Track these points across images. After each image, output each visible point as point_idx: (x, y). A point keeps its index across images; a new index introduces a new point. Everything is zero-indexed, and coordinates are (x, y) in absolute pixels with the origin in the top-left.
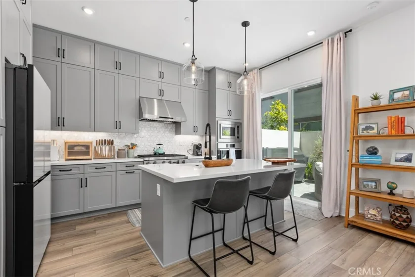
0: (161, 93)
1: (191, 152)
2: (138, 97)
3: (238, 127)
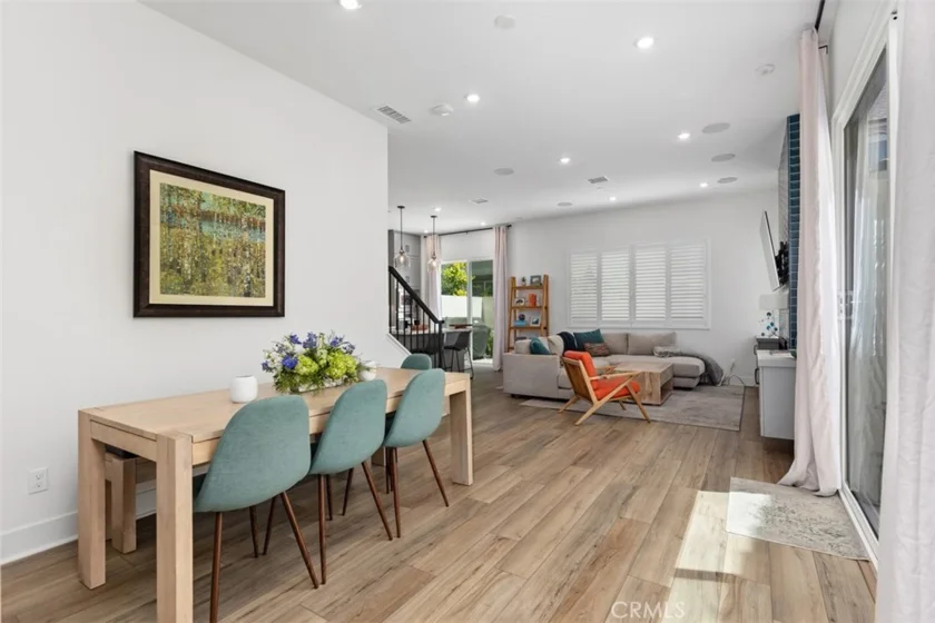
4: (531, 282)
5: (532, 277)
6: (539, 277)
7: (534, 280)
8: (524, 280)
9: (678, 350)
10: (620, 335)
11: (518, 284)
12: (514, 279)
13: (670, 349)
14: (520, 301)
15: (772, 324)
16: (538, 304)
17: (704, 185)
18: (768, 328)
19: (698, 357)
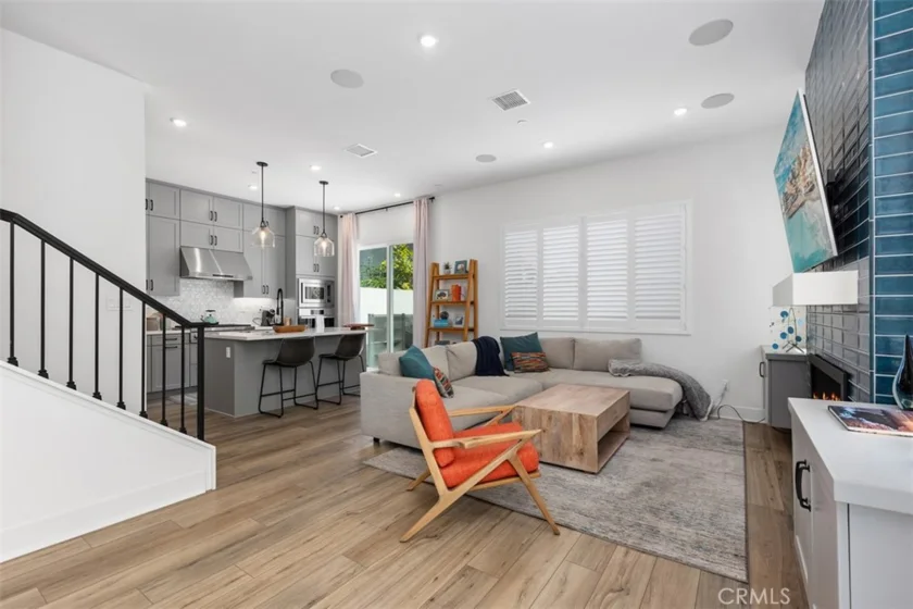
0: (213, 240)
1: (259, 322)
2: (178, 247)
3: (329, 287)
4: (456, 270)
5: (458, 263)
6: (465, 262)
7: (460, 267)
8: (447, 267)
9: (641, 366)
10: (563, 341)
11: (442, 272)
12: (436, 266)
13: (629, 365)
14: (442, 295)
15: (791, 330)
16: (462, 299)
17: (680, 112)
18: (783, 336)
19: (671, 377)
